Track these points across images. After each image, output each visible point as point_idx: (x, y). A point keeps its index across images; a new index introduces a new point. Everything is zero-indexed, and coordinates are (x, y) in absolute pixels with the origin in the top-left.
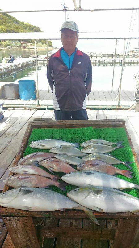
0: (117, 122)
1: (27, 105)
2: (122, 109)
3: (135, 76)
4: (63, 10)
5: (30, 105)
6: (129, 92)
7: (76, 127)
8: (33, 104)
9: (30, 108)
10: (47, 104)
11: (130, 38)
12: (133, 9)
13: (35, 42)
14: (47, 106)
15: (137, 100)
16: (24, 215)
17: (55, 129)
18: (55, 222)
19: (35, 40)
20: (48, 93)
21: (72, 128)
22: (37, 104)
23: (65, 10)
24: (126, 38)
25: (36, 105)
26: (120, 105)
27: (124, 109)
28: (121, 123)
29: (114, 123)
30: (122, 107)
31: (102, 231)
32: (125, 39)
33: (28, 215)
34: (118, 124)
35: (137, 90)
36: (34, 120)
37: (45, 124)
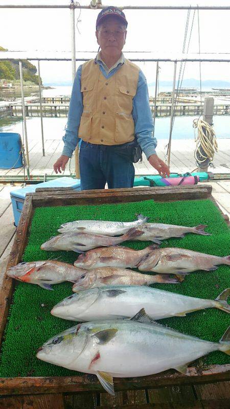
1: (8, 176)
3: (195, 123)
4: (70, 7)
5: (13, 176)
7: (121, 201)
8: (19, 175)
9: (12, 182)
10: (44, 175)
11: (184, 61)
12: (190, 8)
13: (20, 63)
14: (44, 178)
15: (200, 162)
16: (45, 391)
17: (81, 207)
19: (20, 60)
20: (44, 155)
22: (26, 174)
23: (73, 7)
24: (178, 60)
25: (24, 176)
29: (192, 191)
32: (176, 62)
33: (53, 391)
34: (200, 192)
35: (199, 146)
36: (36, 192)
37: (59, 197)
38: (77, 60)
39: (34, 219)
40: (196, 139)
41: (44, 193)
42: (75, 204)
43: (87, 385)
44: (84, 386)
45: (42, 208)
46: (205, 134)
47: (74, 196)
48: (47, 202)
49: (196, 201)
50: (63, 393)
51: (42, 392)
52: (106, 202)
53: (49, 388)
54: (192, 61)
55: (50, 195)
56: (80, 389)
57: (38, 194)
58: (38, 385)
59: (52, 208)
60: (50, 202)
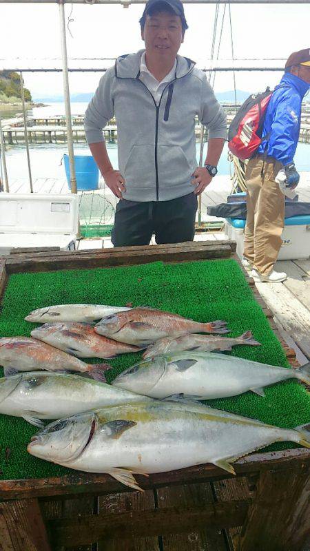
0: (219, 247)
2: (207, 230)
3: (230, 155)
6: (216, 193)
7: (122, 264)
11: (215, 70)
16: (16, 496)
17: (69, 272)
18: (88, 502)
21: (113, 268)
23: (61, 1)
26: (202, 220)
27: (211, 230)
28: (228, 247)
29: (212, 248)
30: (207, 226)
31: (216, 507)
33: (25, 496)
34: (221, 250)
35: (236, 185)
36: (11, 254)
37: (41, 261)
38: (71, 71)
39: (8, 289)
40: (233, 176)
41: (21, 255)
42: (62, 268)
43: (66, 487)
44: (63, 489)
45: (19, 276)
46: (243, 169)
47: (61, 259)
48: (24, 267)
49: (216, 261)
50: (39, 498)
51: (12, 497)
52: (102, 266)
53: (21, 493)
54: (226, 70)
55: (30, 258)
56: (58, 493)
57: (13, 256)
58: (7, 490)
59: (32, 275)
60: (29, 267)
